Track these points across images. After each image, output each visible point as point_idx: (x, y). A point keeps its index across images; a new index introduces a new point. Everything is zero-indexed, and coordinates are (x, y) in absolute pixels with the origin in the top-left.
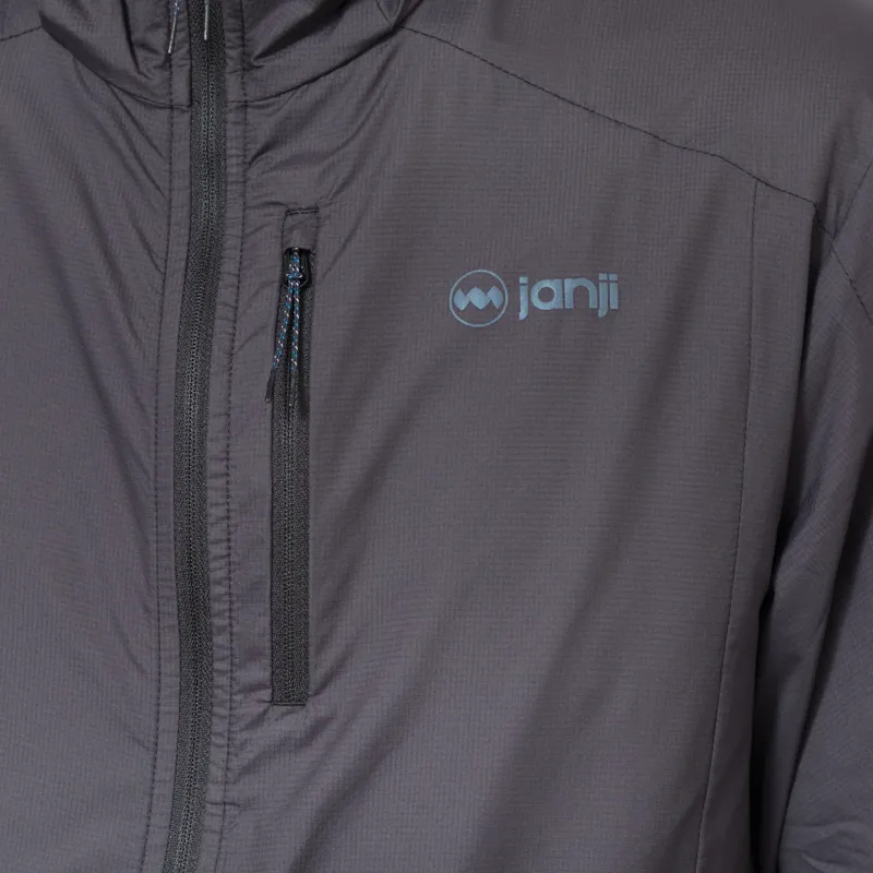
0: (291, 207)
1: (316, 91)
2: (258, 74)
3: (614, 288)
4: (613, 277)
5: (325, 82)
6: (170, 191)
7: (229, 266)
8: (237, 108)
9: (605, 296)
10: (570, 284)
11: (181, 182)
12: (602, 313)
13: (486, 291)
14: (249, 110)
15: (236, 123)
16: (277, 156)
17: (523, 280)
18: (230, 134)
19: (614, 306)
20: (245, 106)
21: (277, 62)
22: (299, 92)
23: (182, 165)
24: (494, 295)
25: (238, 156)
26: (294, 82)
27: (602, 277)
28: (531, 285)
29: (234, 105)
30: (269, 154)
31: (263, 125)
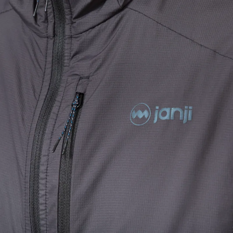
0: (82, 76)
1: (93, 32)
2: (75, 25)
3: (190, 112)
4: (190, 108)
5: (97, 28)
6: (45, 69)
7: (59, 98)
8: (68, 38)
9: (186, 115)
10: (173, 110)
11: (49, 66)
12: (184, 122)
13: (143, 112)
14: (73, 39)
15: (68, 43)
16: (80, 56)
17: (157, 108)
18: (66, 48)
19: (190, 119)
20: (71, 37)
21: (81, 21)
22: (88, 32)
23: (50, 59)
24: (146, 114)
25: (68, 56)
26: (86, 28)
27: (186, 107)
28: (159, 110)
29: (67, 37)
30: (78, 55)
31: (76, 44)
